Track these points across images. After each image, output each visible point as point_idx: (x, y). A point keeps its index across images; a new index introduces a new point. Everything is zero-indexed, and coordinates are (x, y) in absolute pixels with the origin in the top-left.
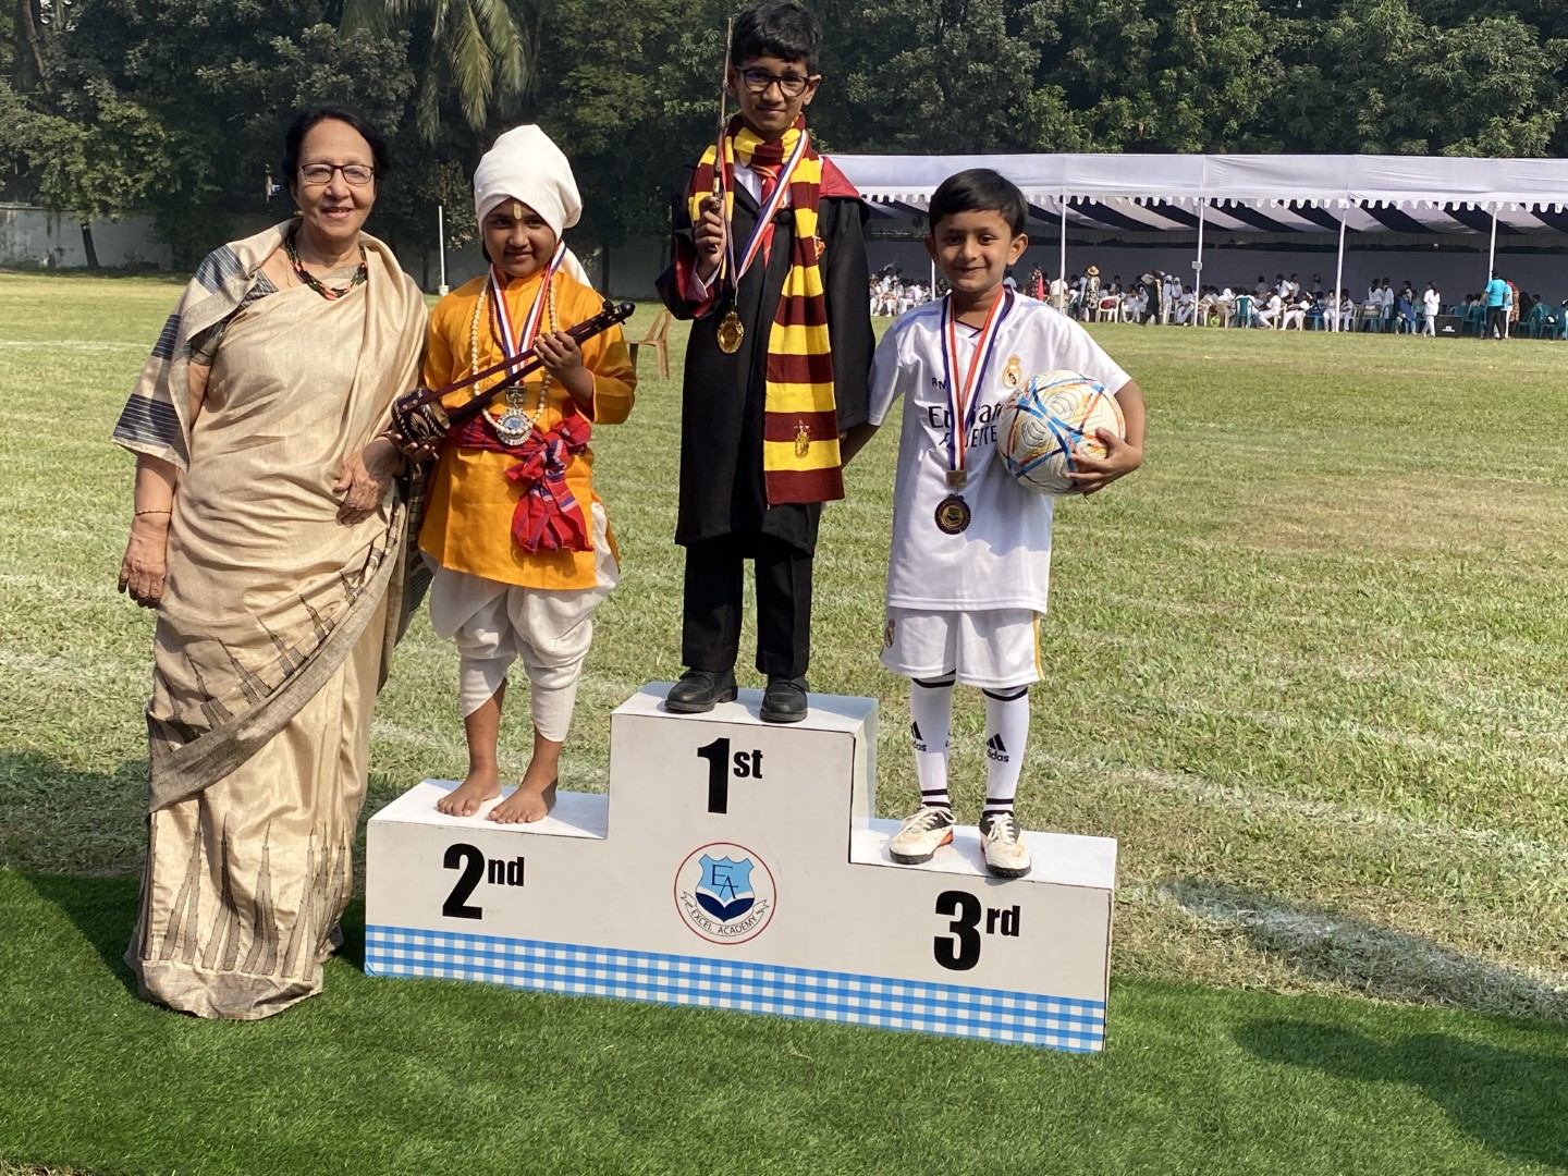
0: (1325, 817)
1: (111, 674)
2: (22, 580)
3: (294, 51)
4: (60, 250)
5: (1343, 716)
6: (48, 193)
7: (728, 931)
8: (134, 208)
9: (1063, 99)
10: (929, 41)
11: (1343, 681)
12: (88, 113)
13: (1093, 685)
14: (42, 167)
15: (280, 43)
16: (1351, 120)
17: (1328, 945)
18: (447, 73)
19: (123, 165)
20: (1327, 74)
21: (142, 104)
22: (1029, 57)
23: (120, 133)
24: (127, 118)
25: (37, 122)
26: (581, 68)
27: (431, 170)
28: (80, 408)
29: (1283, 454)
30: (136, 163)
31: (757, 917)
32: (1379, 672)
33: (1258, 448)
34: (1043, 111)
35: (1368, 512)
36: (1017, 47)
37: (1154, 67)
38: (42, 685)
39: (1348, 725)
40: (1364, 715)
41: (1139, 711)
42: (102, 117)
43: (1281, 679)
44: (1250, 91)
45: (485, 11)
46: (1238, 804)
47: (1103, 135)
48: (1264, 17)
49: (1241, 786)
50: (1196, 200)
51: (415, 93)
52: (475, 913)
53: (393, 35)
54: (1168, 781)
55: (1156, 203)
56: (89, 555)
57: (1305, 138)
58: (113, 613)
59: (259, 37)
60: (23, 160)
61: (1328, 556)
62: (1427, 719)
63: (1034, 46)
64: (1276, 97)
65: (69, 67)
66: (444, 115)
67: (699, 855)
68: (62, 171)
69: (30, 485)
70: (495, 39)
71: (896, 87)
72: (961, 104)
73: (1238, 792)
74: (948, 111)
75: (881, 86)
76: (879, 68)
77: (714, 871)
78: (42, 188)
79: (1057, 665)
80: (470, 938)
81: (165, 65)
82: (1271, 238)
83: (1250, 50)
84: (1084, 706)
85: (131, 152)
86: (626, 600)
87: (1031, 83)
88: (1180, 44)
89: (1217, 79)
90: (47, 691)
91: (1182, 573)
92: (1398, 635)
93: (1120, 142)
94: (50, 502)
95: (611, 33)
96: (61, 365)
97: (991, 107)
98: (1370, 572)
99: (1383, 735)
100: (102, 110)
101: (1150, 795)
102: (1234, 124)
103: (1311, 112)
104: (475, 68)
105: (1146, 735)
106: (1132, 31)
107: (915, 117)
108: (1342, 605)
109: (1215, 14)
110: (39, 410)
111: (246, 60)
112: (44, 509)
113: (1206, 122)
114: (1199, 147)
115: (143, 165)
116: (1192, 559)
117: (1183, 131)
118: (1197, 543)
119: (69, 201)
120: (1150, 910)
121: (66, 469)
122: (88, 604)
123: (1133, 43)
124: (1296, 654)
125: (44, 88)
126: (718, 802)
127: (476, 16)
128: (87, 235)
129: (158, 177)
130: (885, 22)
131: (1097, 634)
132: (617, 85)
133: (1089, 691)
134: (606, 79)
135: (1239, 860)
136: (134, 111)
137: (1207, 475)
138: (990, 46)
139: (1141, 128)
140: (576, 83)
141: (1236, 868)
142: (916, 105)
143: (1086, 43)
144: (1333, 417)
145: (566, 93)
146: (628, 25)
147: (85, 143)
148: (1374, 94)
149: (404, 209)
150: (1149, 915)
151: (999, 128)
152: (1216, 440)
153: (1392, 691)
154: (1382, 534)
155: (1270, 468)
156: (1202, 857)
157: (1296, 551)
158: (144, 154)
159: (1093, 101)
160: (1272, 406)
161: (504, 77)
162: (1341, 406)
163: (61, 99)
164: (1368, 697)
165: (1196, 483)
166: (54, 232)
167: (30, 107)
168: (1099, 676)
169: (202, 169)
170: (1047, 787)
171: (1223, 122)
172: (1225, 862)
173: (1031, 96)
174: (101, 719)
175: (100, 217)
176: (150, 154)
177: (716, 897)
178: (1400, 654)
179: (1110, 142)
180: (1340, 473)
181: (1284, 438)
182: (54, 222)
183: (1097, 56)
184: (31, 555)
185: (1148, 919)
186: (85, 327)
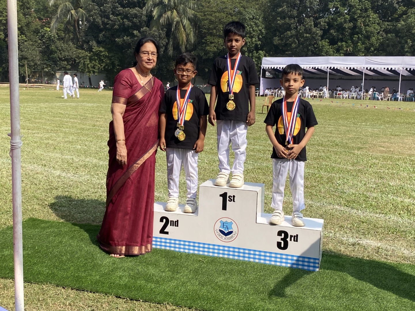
0: (381, 218)
1: (88, 179)
2: (69, 157)
3: (139, 34)
4: (83, 82)
5: (389, 194)
6: (80, 69)
7: (227, 239)
8: (101, 72)
9: (328, 43)
10: (294, 29)
11: (390, 186)
12: (90, 49)
13: (325, 185)
14: (79, 63)
15: (135, 32)
16: (403, 48)
17: (379, 248)
18: (175, 39)
19: (98, 62)
20: (397, 36)
21: (103, 47)
22: (319, 32)
23: (98, 54)
24: (99, 51)
25: (78, 52)
26: (207, 37)
27: (171, 62)
28: (85, 119)
29: (381, 131)
30: (101, 61)
31: (234, 236)
32: (399, 184)
33: (375, 129)
34: (323, 46)
35: (402, 145)
36: (317, 30)
37: (352, 35)
38: (72, 181)
39: (390, 196)
40: (394, 194)
41: (336, 192)
42: (93, 50)
43: (374, 185)
44: (377, 41)
45: (184, 23)
46: (359, 214)
47: (338, 52)
48: (380, 22)
49: (361, 210)
50: (362, 68)
51: (167, 44)
52: (167, 233)
53: (162, 30)
54: (342, 209)
55: (352, 69)
56: (85, 152)
57: (391, 52)
58: (89, 165)
59: (130, 31)
60: (75, 60)
61: (390, 156)
62: (410, 195)
63: (321, 30)
64: (383, 42)
65: (86, 39)
66: (174, 49)
67: (220, 220)
68: (84, 63)
69: (73, 136)
70: (187, 30)
71: (286, 41)
72: (302, 44)
73: (360, 211)
74: (299, 46)
75: (282, 40)
76: (282, 36)
77: (223, 224)
78: (79, 67)
79: (316, 181)
80: (166, 239)
81: (108, 38)
82: (382, 78)
83: (377, 30)
84: (323, 190)
85: (100, 59)
86: (210, 164)
87: (320, 39)
88: (358, 29)
89: (368, 37)
90: (73, 182)
91: (352, 159)
92: (406, 175)
93: (343, 53)
94: (77, 140)
95: (215, 28)
96: (82, 109)
97: (310, 45)
98: (400, 160)
99: (399, 199)
100: (93, 49)
101: (337, 212)
102: (372, 49)
103: (393, 46)
104: (182, 38)
105: (338, 198)
106: (346, 26)
107: (290, 48)
108: (392, 167)
109: (368, 21)
110: (76, 119)
111: (127, 36)
112: (75, 141)
113: (365, 48)
114: (363, 55)
115: (103, 62)
116: (354, 156)
117: (359, 51)
118: (356, 152)
119: (85, 70)
120: (334, 239)
121: (81, 132)
122: (84, 163)
123: (346, 29)
124: (379, 179)
125: (80, 43)
126: (224, 208)
127: (182, 25)
128: (90, 78)
129: (106, 65)
130: (283, 24)
131: (328, 174)
132: (216, 41)
133: (324, 187)
134: (214, 40)
135: (358, 227)
136: (101, 49)
137: (361, 136)
138: (310, 30)
139: (348, 50)
140: (206, 41)
141: (357, 229)
142: (291, 44)
143: (334, 29)
144: (395, 122)
145: (204, 43)
146: (219, 26)
147: (89, 57)
148: (409, 41)
149: (164, 72)
150: (334, 240)
151: (312, 50)
152: (364, 127)
153: (402, 188)
154: (405, 150)
155: (377, 134)
156: (349, 226)
157: (382, 154)
158: (103, 59)
159: (336, 43)
160: (380, 119)
161: (189, 40)
162: (398, 119)
163: (84, 46)
164: (396, 189)
165: (357, 138)
166: (82, 78)
167: (77, 48)
168: (327, 183)
169: (117, 63)
170: (311, 209)
171: (370, 48)
172: (354, 228)
173: (320, 42)
174: (85, 188)
175: (93, 74)
176: (105, 59)
177: (224, 231)
178: (406, 179)
179: (340, 54)
180: (396, 136)
181: (382, 127)
182: (82, 76)
183: (337, 32)
184: (72, 152)
185: (333, 241)
186: (88, 100)
